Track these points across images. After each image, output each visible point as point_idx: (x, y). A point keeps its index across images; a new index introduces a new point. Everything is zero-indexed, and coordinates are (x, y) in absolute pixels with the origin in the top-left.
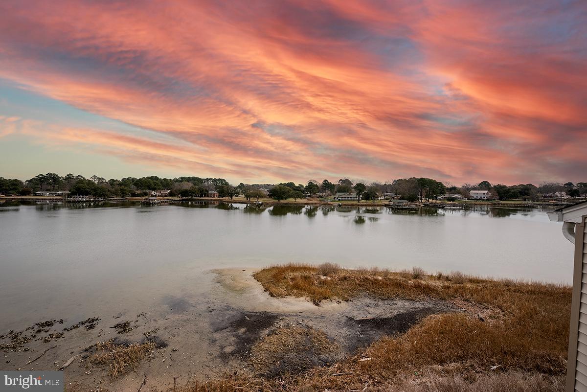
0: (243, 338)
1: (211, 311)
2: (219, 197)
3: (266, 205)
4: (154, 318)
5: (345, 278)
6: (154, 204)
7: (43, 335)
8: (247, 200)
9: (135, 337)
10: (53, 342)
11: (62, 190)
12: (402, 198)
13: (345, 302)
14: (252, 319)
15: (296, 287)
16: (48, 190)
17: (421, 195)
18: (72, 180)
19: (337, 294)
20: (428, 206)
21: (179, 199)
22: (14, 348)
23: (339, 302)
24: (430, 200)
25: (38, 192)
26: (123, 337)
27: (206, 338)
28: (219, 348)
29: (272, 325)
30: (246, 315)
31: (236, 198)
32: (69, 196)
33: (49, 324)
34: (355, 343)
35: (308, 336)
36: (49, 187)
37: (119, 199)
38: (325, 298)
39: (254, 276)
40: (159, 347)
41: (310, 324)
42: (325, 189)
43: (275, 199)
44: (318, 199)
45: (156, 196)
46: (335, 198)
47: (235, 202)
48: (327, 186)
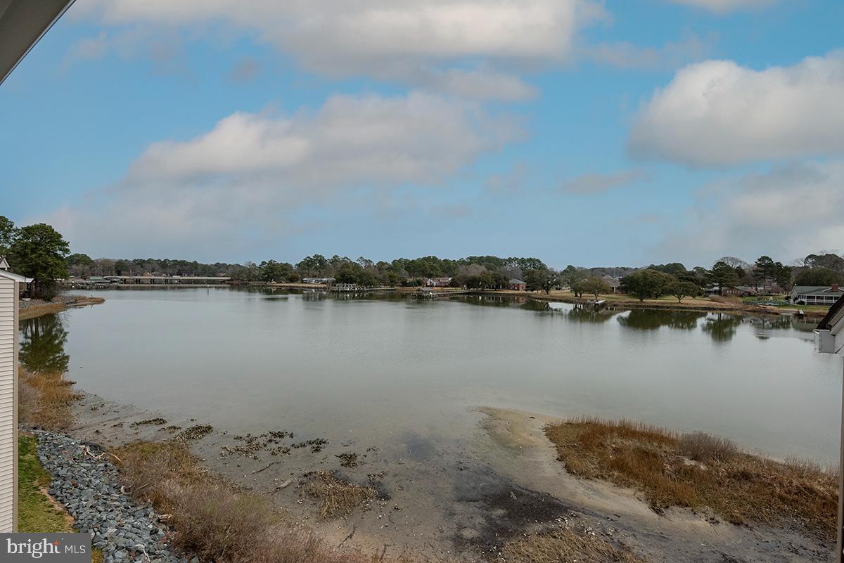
0: (497, 525)
1: (461, 469)
2: (526, 290)
3: (613, 308)
4: (385, 458)
5: (745, 476)
7: (273, 446)
8: (576, 296)
9: (358, 476)
10: (279, 457)
11: (326, 277)
13: (732, 526)
14: (521, 500)
15: (620, 465)
16: (314, 276)
18: (338, 263)
19: (714, 503)
21: (463, 291)
22: (247, 452)
23: (714, 521)
25: (305, 279)
26: (345, 472)
27: (442, 506)
28: (455, 526)
29: (553, 520)
30: (514, 491)
31: (558, 292)
32: (334, 283)
33: (280, 435)
36: (316, 273)
37: (386, 290)
38: (680, 504)
39: (547, 429)
40: (380, 498)
41: (629, 541)
42: (763, 278)
43: (634, 296)
44: (740, 300)
45: (432, 286)
46: (787, 298)
47: (554, 300)
48: (768, 270)
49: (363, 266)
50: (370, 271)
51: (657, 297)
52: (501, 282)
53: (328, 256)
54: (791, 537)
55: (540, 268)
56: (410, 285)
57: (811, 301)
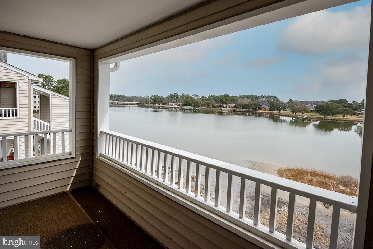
1: (240, 185)
2: (270, 111)
3: (311, 120)
6: (224, 113)
8: (293, 114)
11: (179, 103)
14: (266, 199)
16: (174, 102)
18: (184, 97)
21: (240, 110)
23: (352, 212)
25: (170, 103)
29: (279, 207)
30: (262, 195)
31: (285, 111)
32: (182, 106)
36: (175, 101)
37: (205, 109)
39: (277, 171)
43: (321, 114)
45: (226, 108)
47: (283, 115)
49: (195, 98)
50: (198, 100)
51: (333, 115)
52: (258, 107)
53: (180, 94)
55: (276, 101)
56: (216, 107)
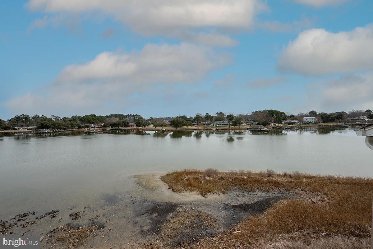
0: (156, 221)
1: (134, 203)
2: (136, 127)
3: (168, 131)
4: (96, 209)
5: (222, 178)
6: (93, 133)
8: (155, 128)
9: (84, 222)
10: (29, 227)
11: (31, 126)
12: (258, 124)
13: (223, 194)
14: (161, 207)
15: (190, 185)
16: (22, 126)
17: (271, 122)
18: (38, 119)
19: (217, 189)
20: (276, 128)
21: (110, 129)
22: (3, 232)
23: (219, 194)
24: (277, 125)
25: (16, 128)
27: (131, 221)
28: (139, 227)
29: (175, 211)
30: (157, 205)
31: (148, 127)
32: (36, 129)
33: (26, 215)
34: (230, 221)
35: (199, 217)
36: (23, 124)
37: (70, 131)
38: (209, 192)
39: (161, 178)
40: (100, 228)
41: (200, 209)
42: (207, 119)
43: (174, 127)
44: (203, 126)
45: (94, 127)
46: (213, 125)
47: (148, 130)
48: (208, 117)
49: (54, 120)
50: (59, 122)
51: (181, 126)
52: (126, 124)
54: (236, 193)
55: (140, 118)
56: (83, 127)
57: (219, 125)
